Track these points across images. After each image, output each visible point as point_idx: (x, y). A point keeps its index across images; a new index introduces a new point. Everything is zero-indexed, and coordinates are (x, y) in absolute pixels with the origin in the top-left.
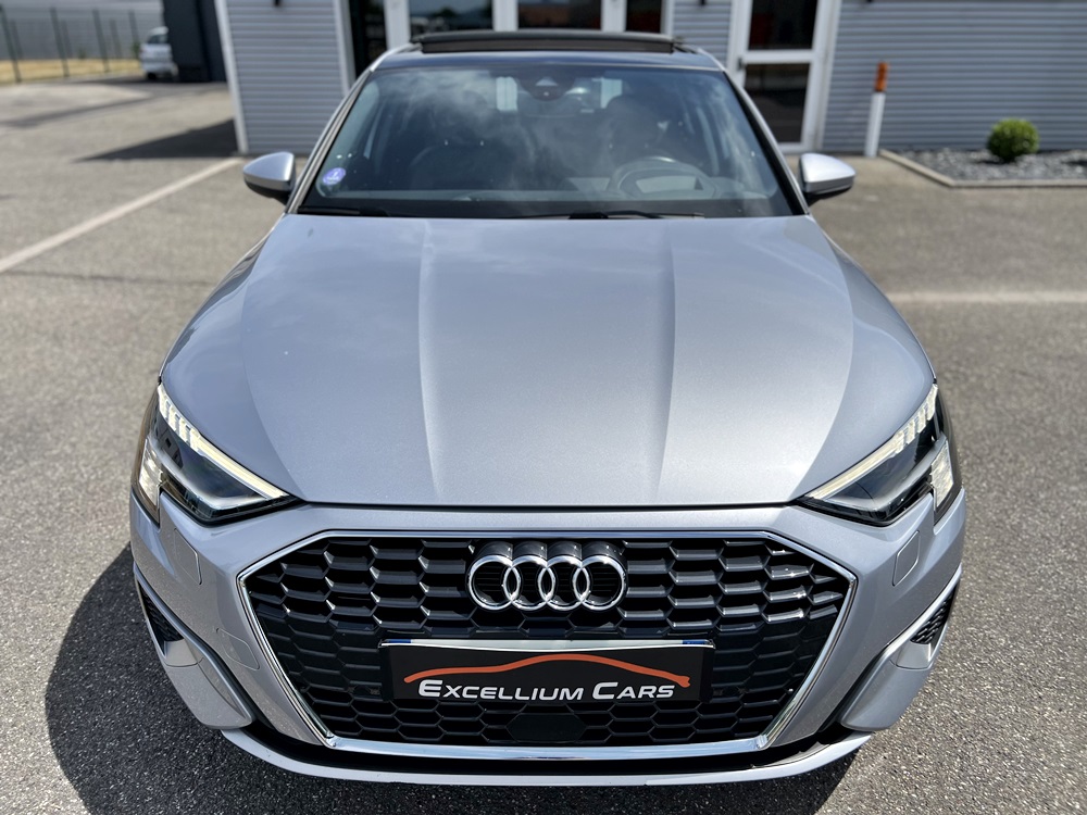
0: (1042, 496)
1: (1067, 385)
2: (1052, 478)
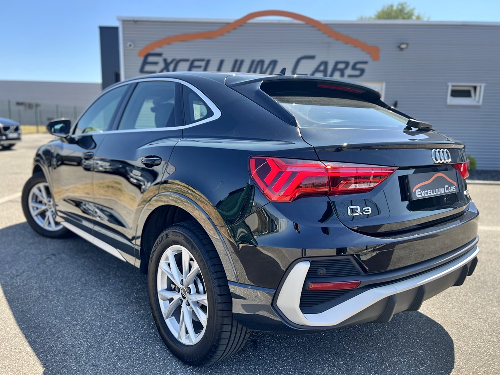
0: (479, 312)
1: (492, 264)
2: (484, 304)
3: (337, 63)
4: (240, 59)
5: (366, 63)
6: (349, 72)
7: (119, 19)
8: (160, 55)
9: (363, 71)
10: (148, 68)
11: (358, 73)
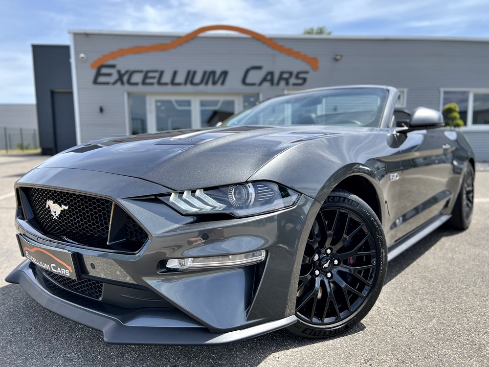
3: (282, 73)
4: (192, 69)
5: (306, 72)
6: (293, 80)
7: (69, 33)
8: (113, 66)
9: (305, 80)
10: (101, 79)
11: (300, 81)
